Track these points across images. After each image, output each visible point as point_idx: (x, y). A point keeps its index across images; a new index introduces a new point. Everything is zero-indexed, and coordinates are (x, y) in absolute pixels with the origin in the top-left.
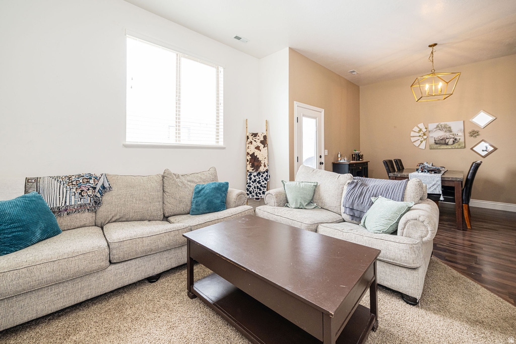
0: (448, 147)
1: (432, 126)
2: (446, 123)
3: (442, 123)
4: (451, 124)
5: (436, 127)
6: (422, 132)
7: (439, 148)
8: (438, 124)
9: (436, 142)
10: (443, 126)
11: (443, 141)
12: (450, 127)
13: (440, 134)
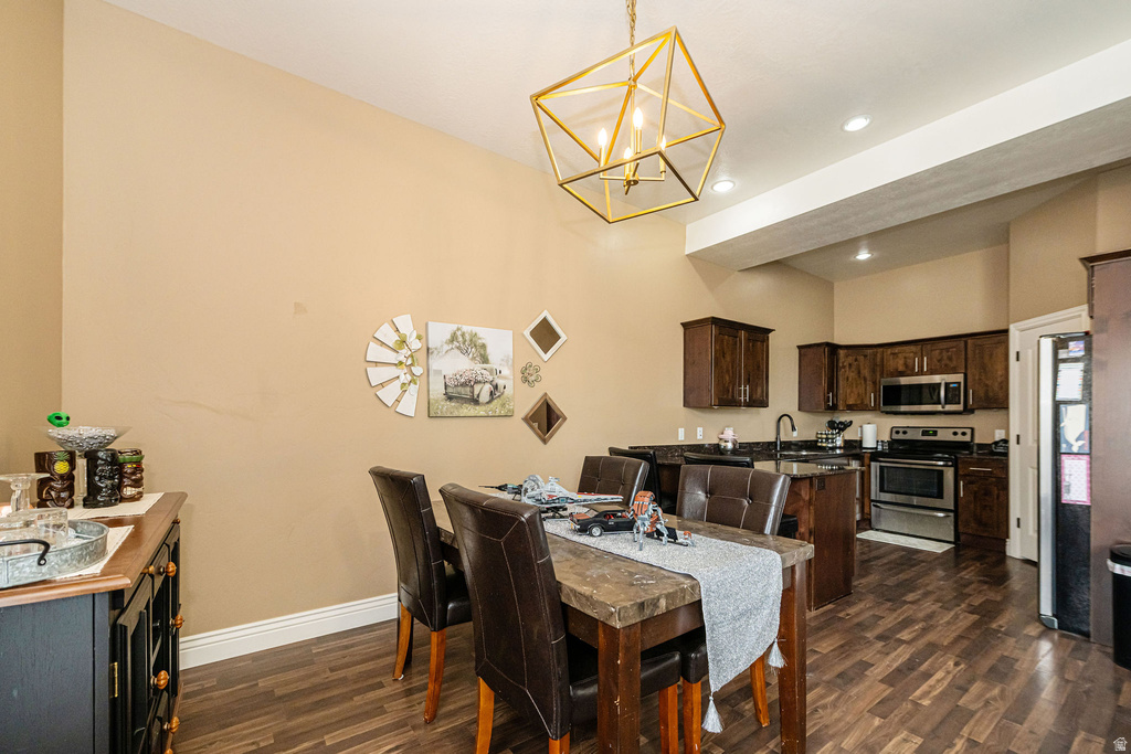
0: (480, 411)
1: (439, 333)
2: (476, 329)
3: (466, 328)
4: (486, 335)
5: (449, 337)
6: (405, 352)
7: (456, 413)
8: (454, 327)
9: (449, 390)
10: (468, 338)
11: (468, 389)
12: (484, 346)
13: (455, 365)
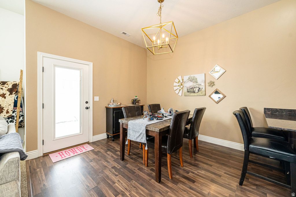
0: (195, 94)
1: (186, 78)
2: (194, 75)
3: (192, 76)
4: (197, 76)
5: (188, 78)
6: (180, 83)
7: (190, 95)
8: (189, 76)
9: (188, 90)
10: (192, 78)
11: (192, 89)
12: (196, 79)
13: (189, 84)
